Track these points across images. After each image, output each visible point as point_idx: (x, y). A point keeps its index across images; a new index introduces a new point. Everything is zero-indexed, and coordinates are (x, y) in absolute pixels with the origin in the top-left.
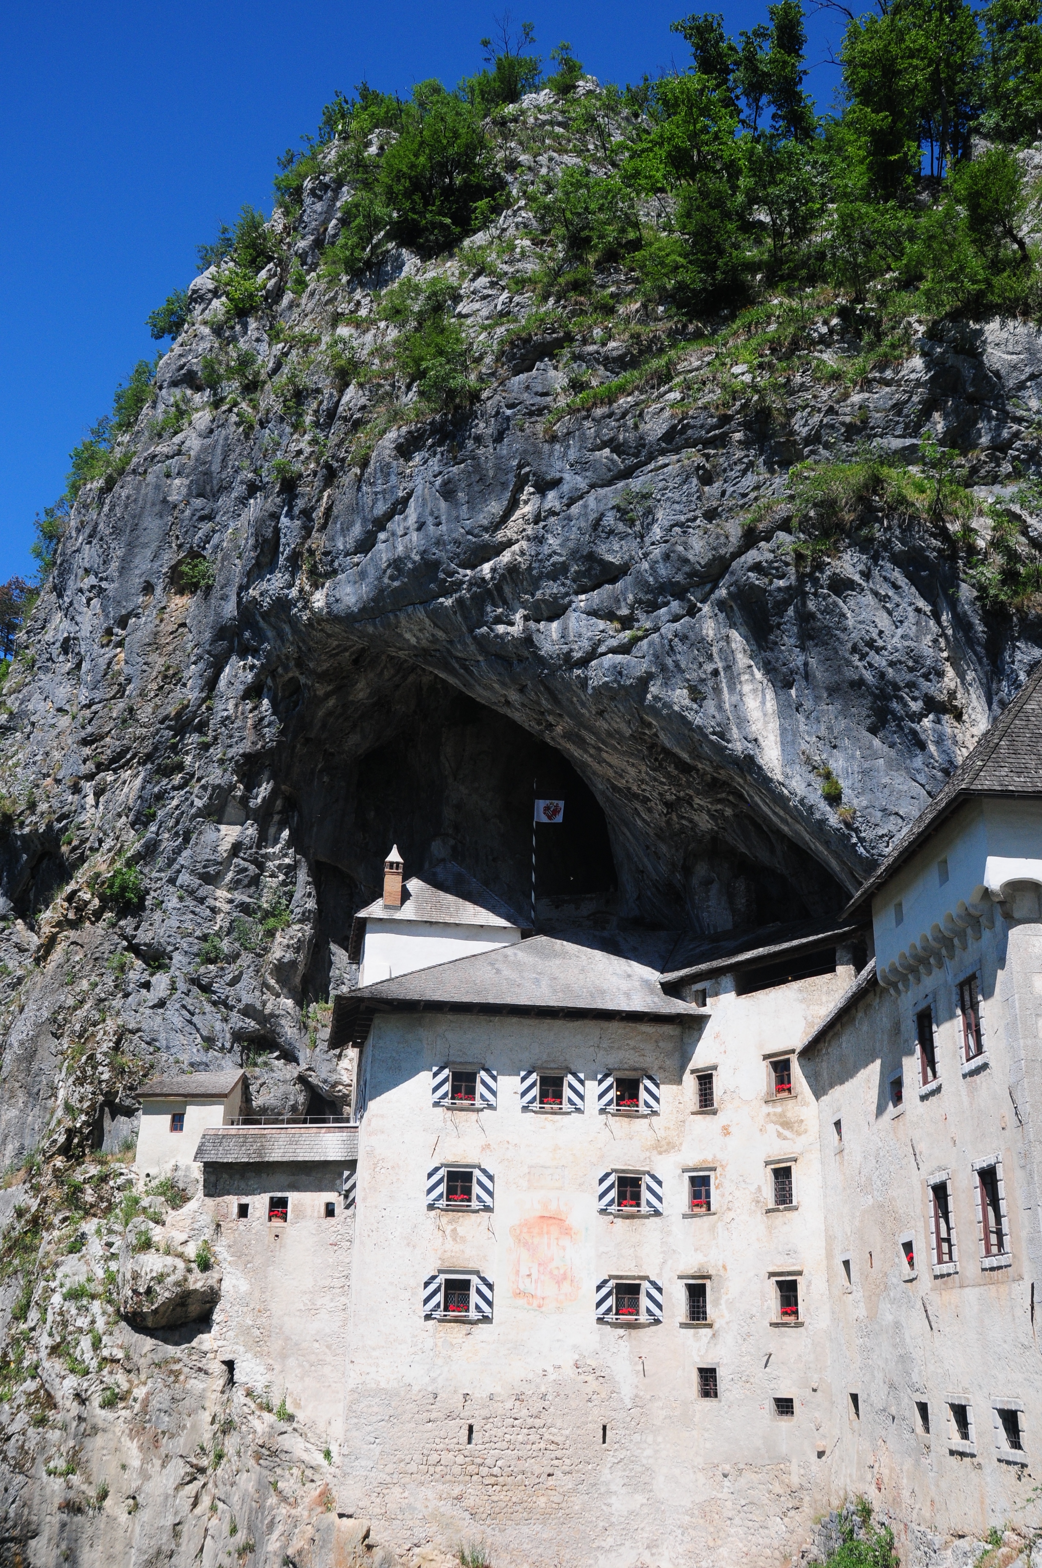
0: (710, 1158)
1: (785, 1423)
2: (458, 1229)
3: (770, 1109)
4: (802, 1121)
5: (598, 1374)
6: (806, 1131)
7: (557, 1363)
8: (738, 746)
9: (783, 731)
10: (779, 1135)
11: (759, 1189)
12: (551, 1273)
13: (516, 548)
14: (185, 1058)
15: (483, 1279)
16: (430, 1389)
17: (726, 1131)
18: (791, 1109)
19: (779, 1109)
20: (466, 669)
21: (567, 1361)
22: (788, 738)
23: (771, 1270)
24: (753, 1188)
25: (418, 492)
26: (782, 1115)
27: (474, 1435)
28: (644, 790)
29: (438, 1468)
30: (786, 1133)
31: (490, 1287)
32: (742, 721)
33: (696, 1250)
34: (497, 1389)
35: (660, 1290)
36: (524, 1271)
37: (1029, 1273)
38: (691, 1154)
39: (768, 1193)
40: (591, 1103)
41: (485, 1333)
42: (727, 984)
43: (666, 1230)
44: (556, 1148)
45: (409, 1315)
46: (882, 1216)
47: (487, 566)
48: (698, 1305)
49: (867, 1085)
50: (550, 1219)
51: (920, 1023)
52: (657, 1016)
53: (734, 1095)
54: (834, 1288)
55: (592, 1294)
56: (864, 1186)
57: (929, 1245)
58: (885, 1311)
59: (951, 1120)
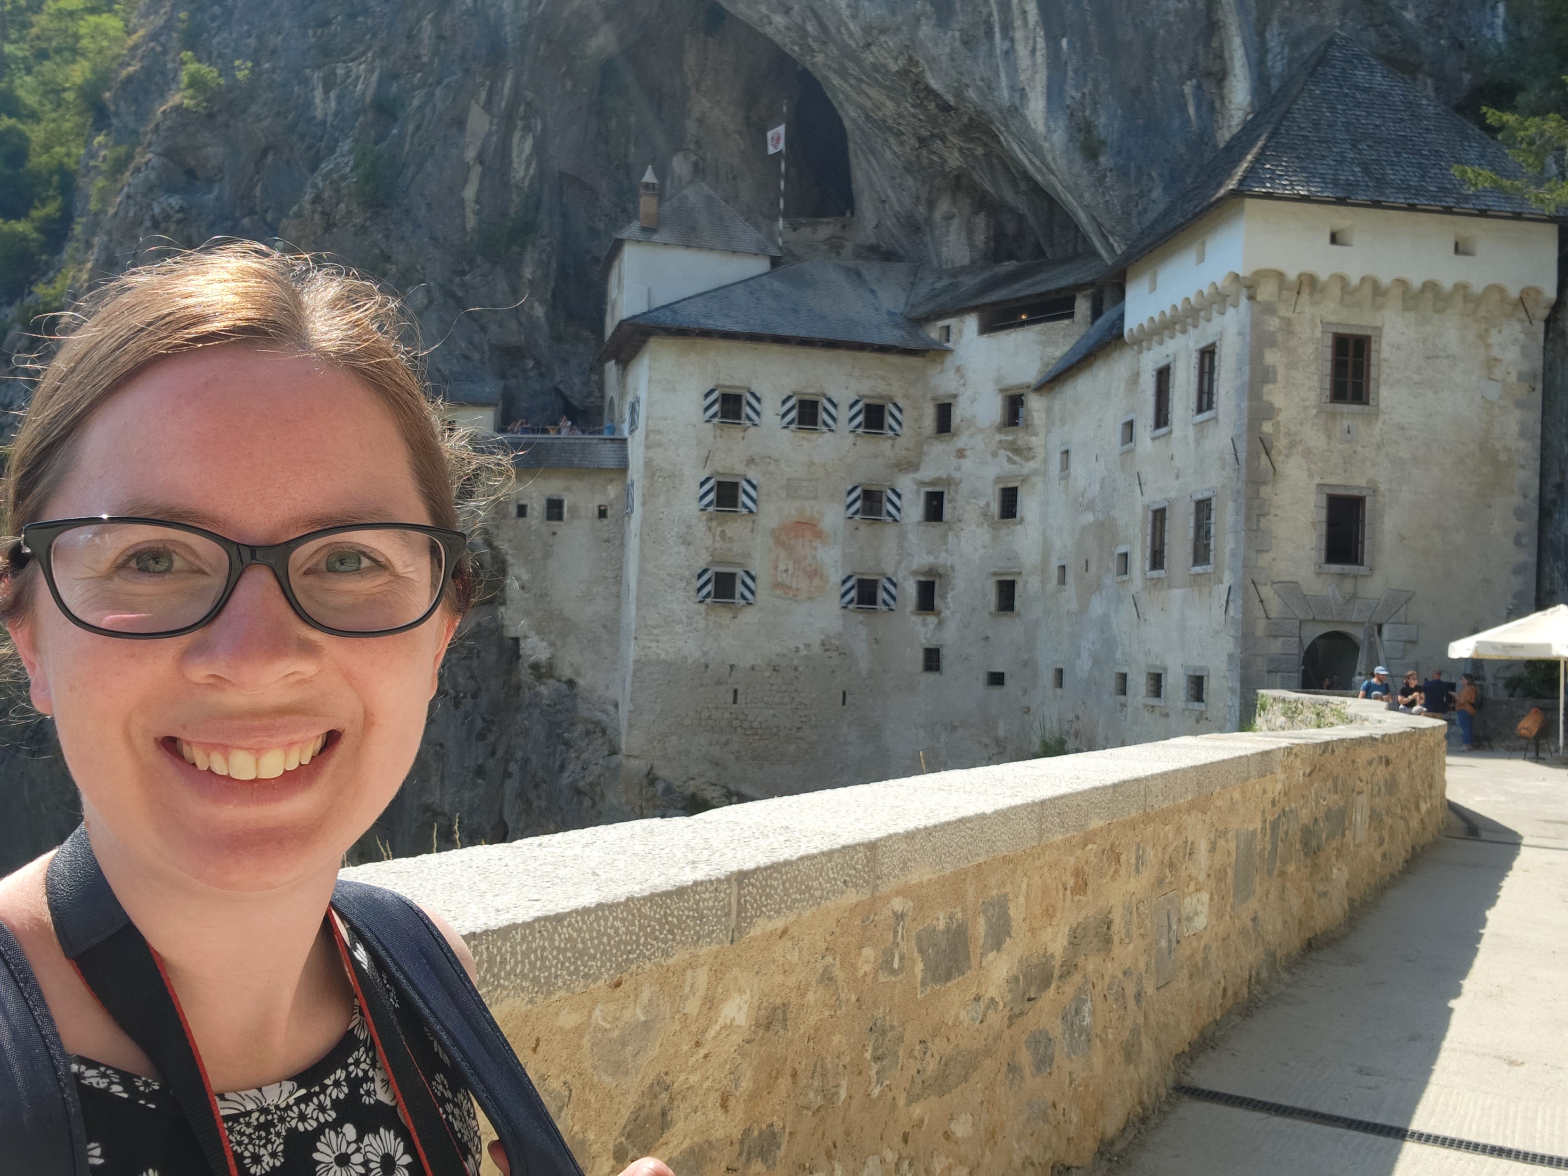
0: (944, 476)
1: (996, 691)
2: (727, 531)
3: (1002, 437)
4: (1030, 449)
5: (841, 651)
6: (1033, 458)
7: (807, 642)
9: (1050, 82)
10: (1009, 460)
11: (988, 504)
12: (804, 569)
15: (747, 573)
16: (702, 660)
17: (961, 454)
18: (1021, 437)
19: (1010, 438)
21: (815, 638)
22: (1054, 92)
23: (993, 570)
24: (982, 503)
26: (1013, 442)
27: (739, 696)
28: (899, 124)
29: (710, 722)
30: (1016, 458)
31: (753, 579)
32: (1013, 70)
33: (928, 553)
34: (759, 661)
35: (895, 585)
36: (782, 567)
37: (1228, 579)
38: (927, 473)
39: (995, 508)
40: (843, 425)
41: (749, 616)
42: (971, 323)
43: (902, 536)
44: (811, 464)
45: (684, 601)
46: (1102, 532)
48: (927, 598)
49: (1100, 424)
50: (806, 524)
51: (1159, 378)
52: (899, 349)
53: (971, 423)
54: (1048, 588)
55: (836, 589)
56: (1087, 507)
57: (1144, 555)
58: (1096, 606)
59: (1177, 460)
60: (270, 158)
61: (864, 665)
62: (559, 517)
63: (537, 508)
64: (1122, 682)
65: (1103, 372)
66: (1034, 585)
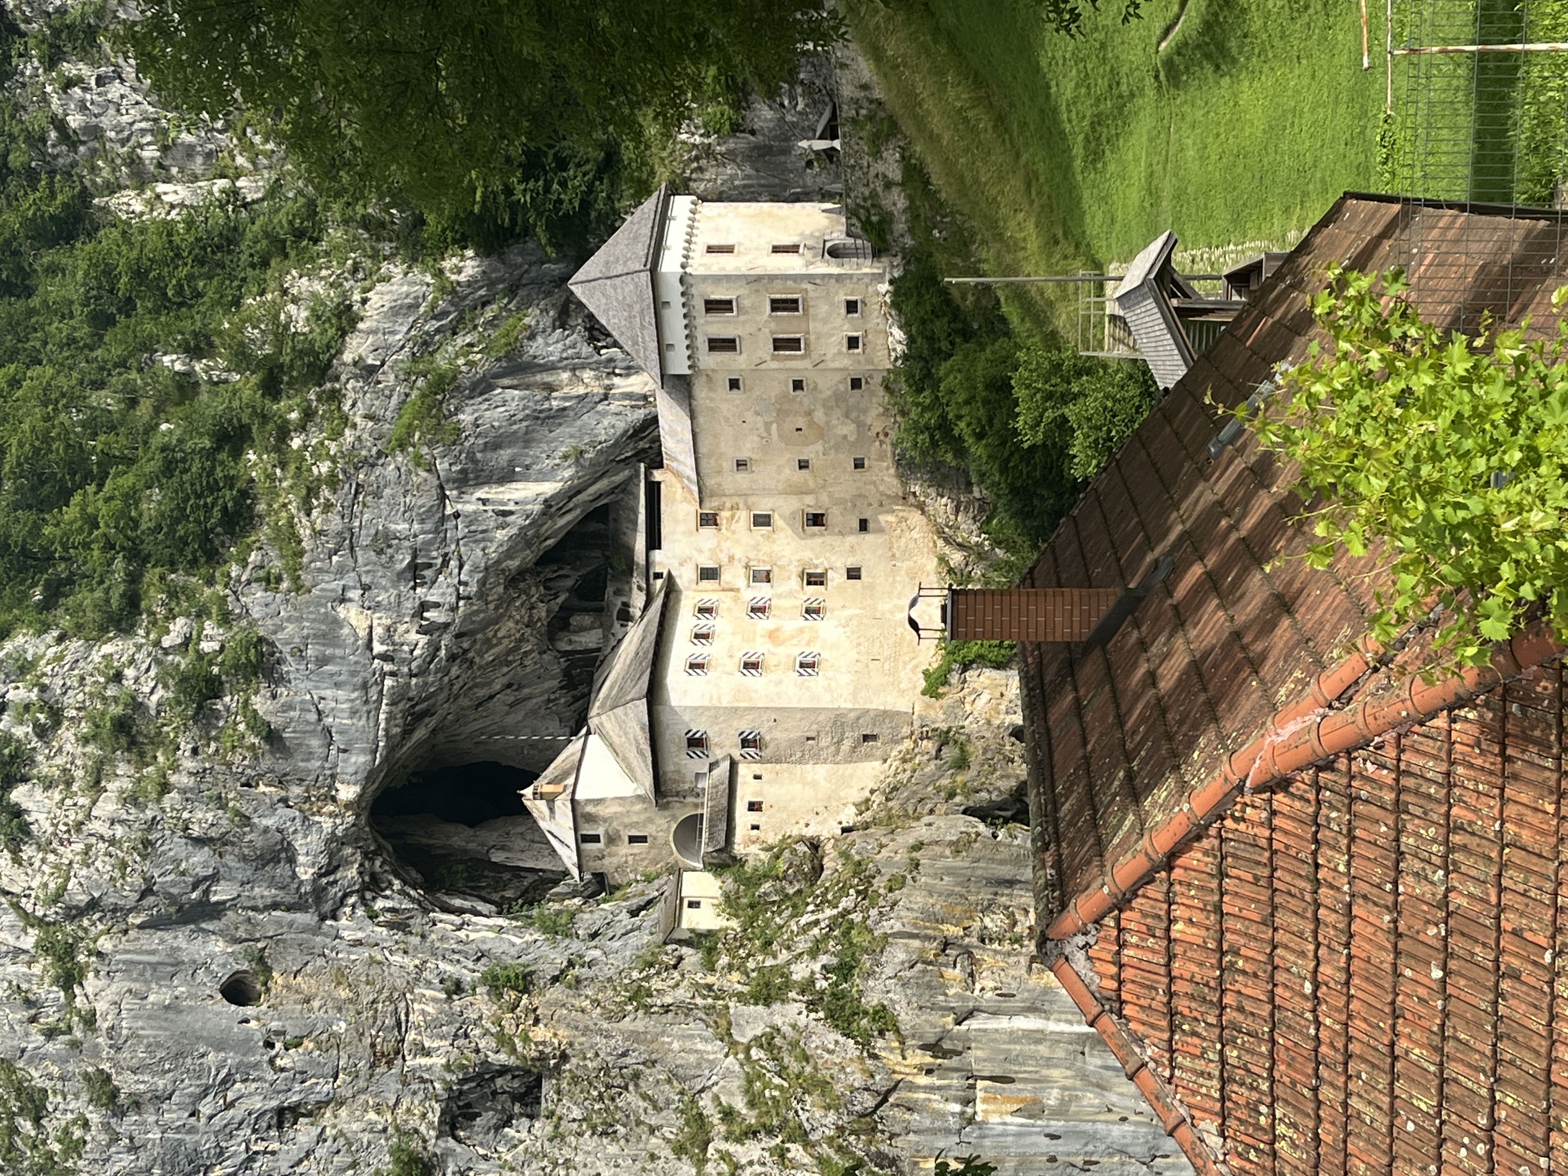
0: (744, 569)
1: (871, 525)
2: (774, 664)
3: (724, 528)
4: (732, 506)
5: (849, 620)
6: (737, 504)
7: (843, 633)
8: (537, 508)
9: (536, 481)
10: (737, 522)
11: (762, 536)
12: (798, 635)
13: (375, 623)
15: (799, 656)
16: (853, 674)
17: (731, 559)
18: (726, 514)
19: (725, 522)
20: (425, 700)
21: (842, 630)
22: (542, 477)
23: (801, 531)
24: (761, 541)
26: (727, 519)
30: (737, 517)
31: (803, 652)
32: (524, 502)
33: (790, 579)
34: (855, 652)
35: (809, 598)
36: (796, 643)
37: (804, 285)
38: (741, 581)
39: (765, 530)
40: (711, 623)
41: (826, 654)
42: (655, 554)
43: (780, 596)
44: (734, 634)
45: (816, 682)
46: (782, 413)
47: (378, 648)
48: (815, 579)
49: (727, 420)
50: (772, 635)
51: (712, 348)
52: (667, 596)
53: (713, 551)
54: (811, 484)
55: (811, 623)
56: (768, 431)
57: (795, 358)
58: (819, 416)
59: (753, 330)
61: (859, 612)
62: (761, 803)
63: (754, 817)
64: (856, 384)
65: (701, 420)
66: (809, 500)
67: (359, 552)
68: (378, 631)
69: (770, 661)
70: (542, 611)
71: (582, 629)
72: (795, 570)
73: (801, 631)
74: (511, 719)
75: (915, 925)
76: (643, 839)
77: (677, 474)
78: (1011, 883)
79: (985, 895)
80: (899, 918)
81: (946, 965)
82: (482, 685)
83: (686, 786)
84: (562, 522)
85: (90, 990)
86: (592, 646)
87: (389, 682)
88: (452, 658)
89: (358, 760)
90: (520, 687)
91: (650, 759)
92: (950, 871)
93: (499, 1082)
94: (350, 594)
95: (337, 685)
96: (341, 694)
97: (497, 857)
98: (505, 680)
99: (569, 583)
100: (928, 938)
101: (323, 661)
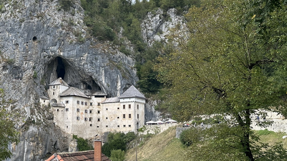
0: (92, 109)
1: (98, 128)
3: (98, 106)
7: (83, 123)
8: (101, 80)
14: (40, 95)
16: (77, 125)
17: (93, 107)
18: (100, 107)
20: (74, 64)
22: (105, 81)
23: (97, 117)
25: (77, 49)
27: (79, 128)
29: (77, 130)
31: (80, 118)
32: (102, 78)
33: (90, 116)
34: (80, 125)
35: (88, 118)
37: (133, 119)
38: (90, 109)
39: (97, 112)
40: (84, 104)
41: (79, 121)
42: (94, 96)
43: (88, 114)
44: (83, 108)
45: (75, 120)
46: (114, 115)
47: (82, 58)
48: (90, 120)
49: (113, 107)
50: (82, 113)
51: (124, 105)
52: (88, 98)
53: (94, 105)
54: (104, 119)
55: (84, 119)
56: (111, 113)
57: (122, 117)
58: (114, 121)
59: (126, 111)
60: (14, 68)
61: (85, 126)
62: (58, 111)
63: (56, 110)
64: (119, 126)
65: (113, 103)
66: (102, 119)
67: (95, 56)
68: (84, 58)
69: (79, 113)
70: (86, 80)
71: (83, 86)
72: (92, 117)
73: (83, 117)
74: (71, 76)
75: (40, 133)
76: (54, 94)
77: (105, 100)
78: (46, 148)
79: (44, 144)
80: (41, 131)
81: (34, 138)
82: (76, 72)
83: (61, 100)
84: (99, 83)
85: (36, 19)
86: (81, 87)
87: (77, 59)
88: (80, 68)
89: (66, 55)
90: (75, 77)
91: (65, 95)
92: (48, 138)
93: (21, 74)
94: (89, 54)
95: (76, 52)
96: (75, 53)
97: (52, 74)
98: (77, 75)
99: (90, 84)
100: (39, 135)
101: (80, 50)
